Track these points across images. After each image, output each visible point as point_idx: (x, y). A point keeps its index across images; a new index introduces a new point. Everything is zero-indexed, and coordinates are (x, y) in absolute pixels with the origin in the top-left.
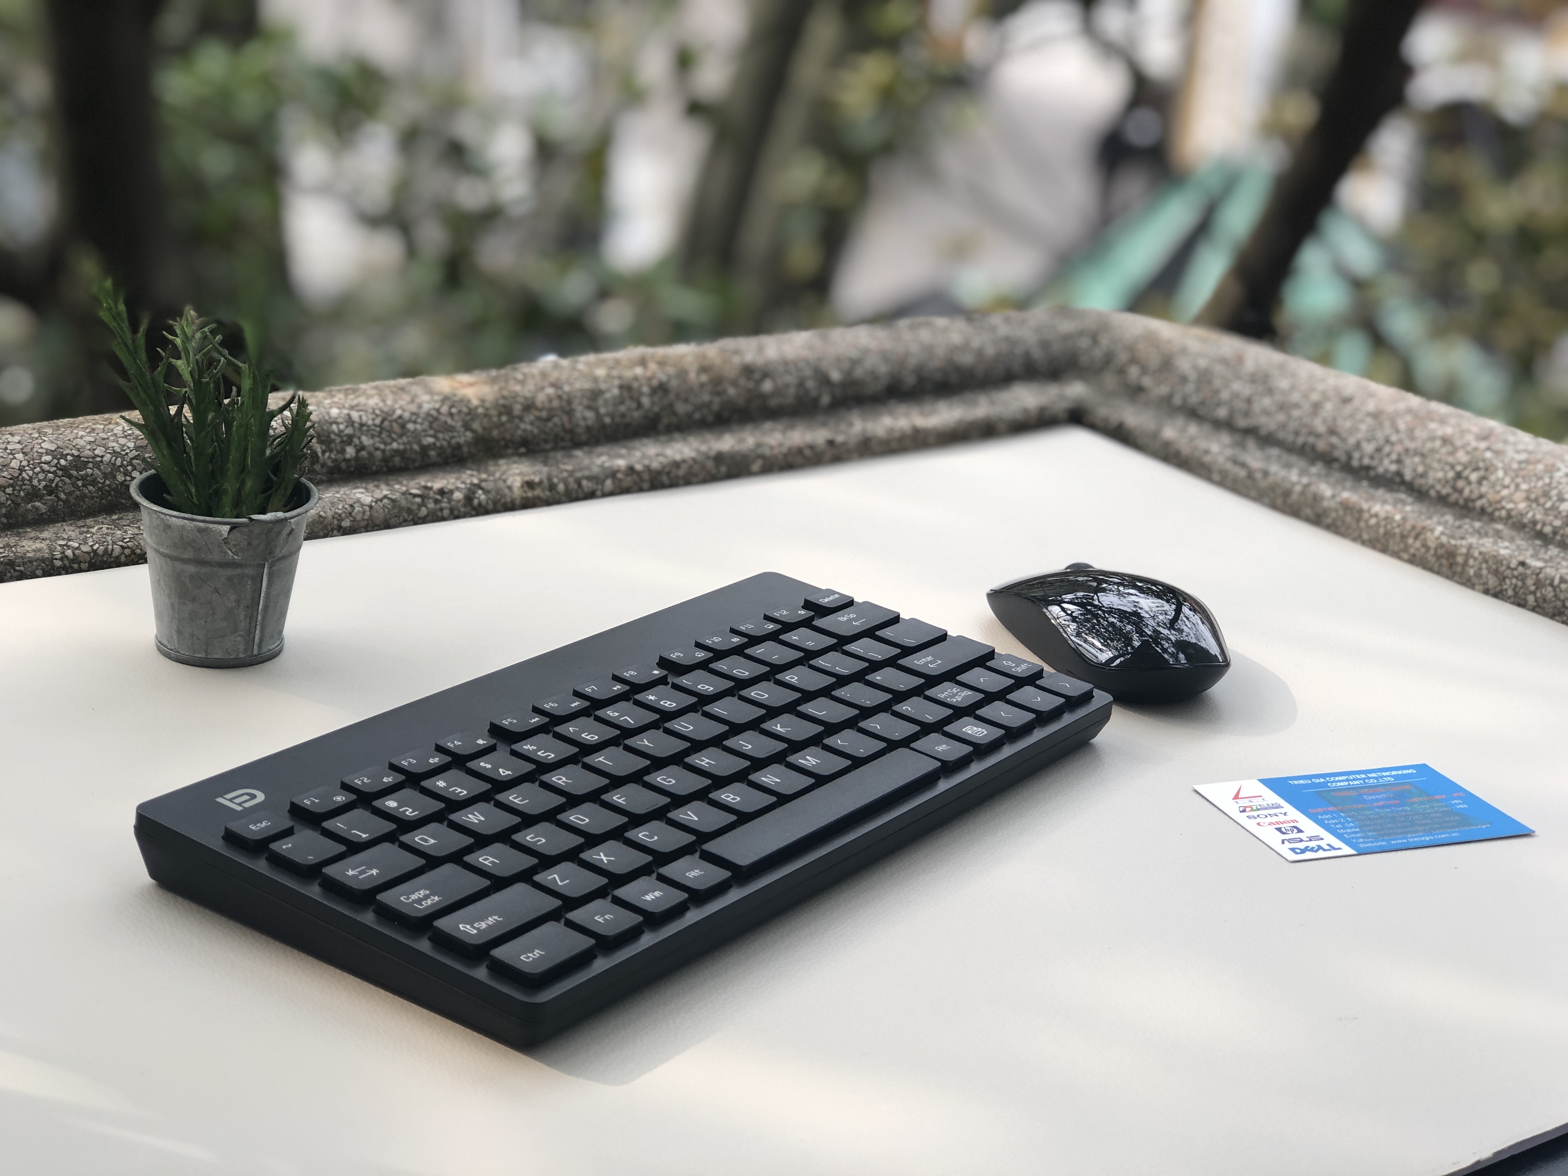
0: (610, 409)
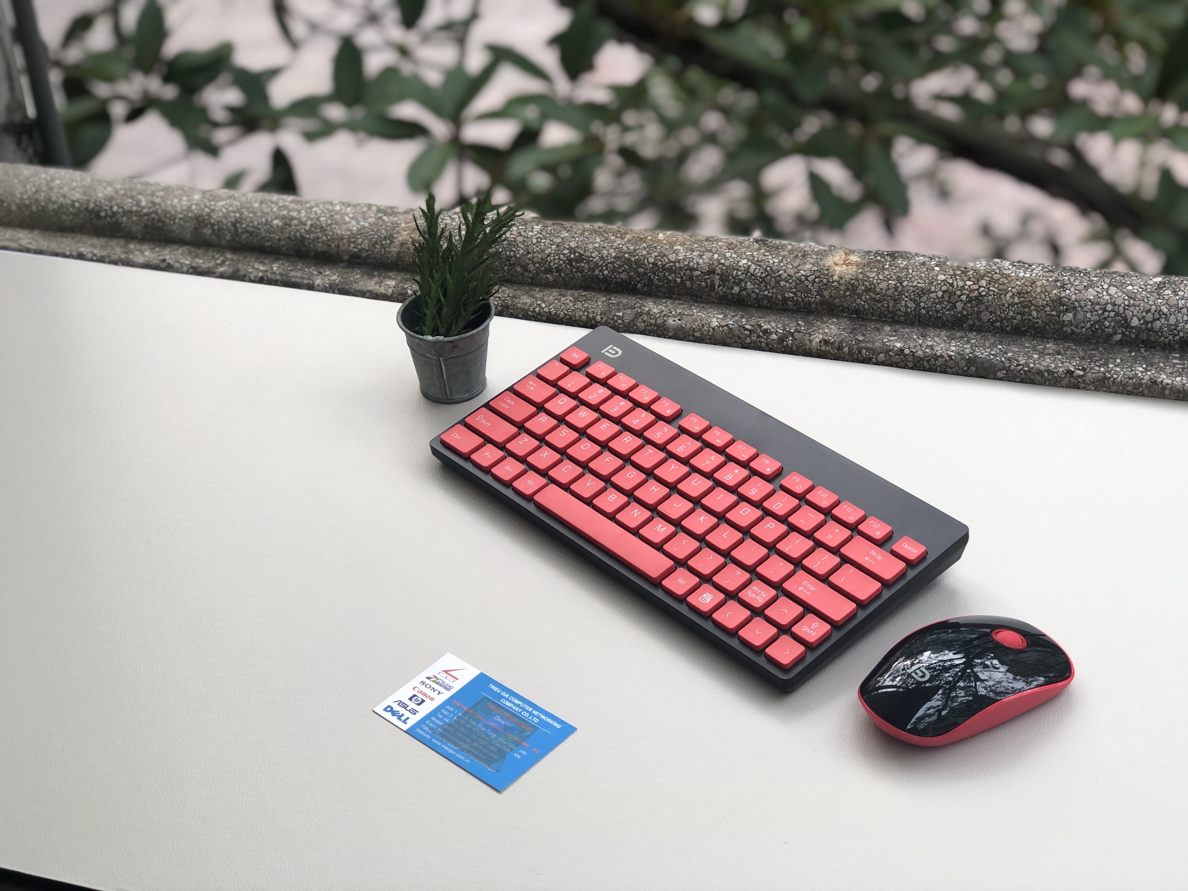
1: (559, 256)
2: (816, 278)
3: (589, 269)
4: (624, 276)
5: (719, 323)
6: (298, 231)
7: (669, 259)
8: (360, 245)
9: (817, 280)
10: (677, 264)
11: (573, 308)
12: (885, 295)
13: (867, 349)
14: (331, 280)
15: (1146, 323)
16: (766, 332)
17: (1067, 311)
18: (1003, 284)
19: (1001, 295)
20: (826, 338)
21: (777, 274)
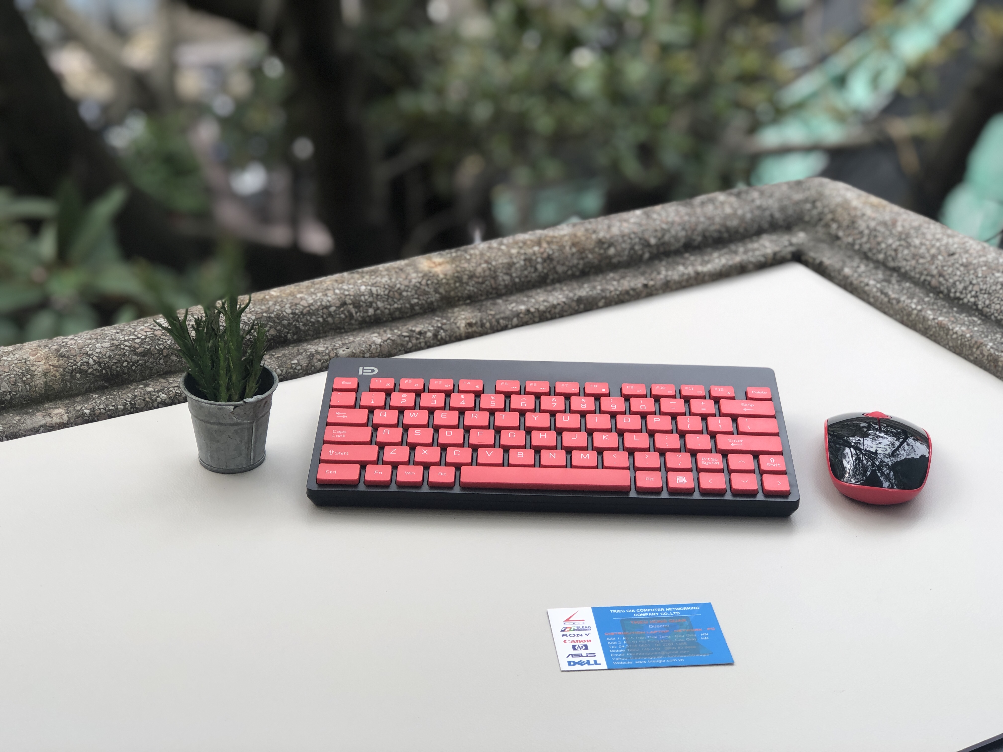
0: (519, 273)
2: (427, 281)
4: (273, 332)
5: (381, 340)
7: (303, 306)
10: (312, 307)
12: (485, 277)
13: (503, 318)
15: (659, 239)
16: (420, 333)
17: (609, 247)
19: (562, 250)
20: (468, 321)
21: (396, 289)
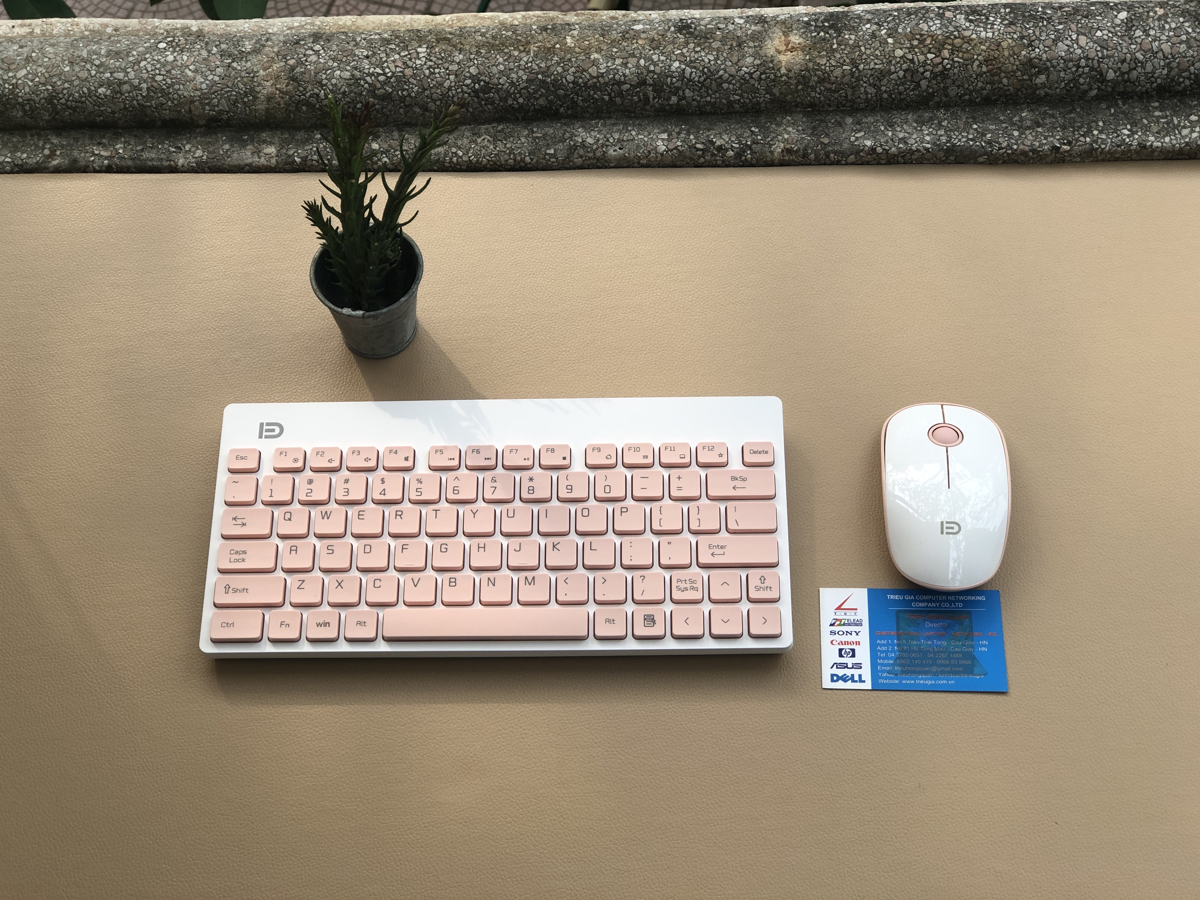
0: (891, 87)
1: (462, 88)
2: (761, 74)
3: (501, 99)
4: (542, 101)
5: (667, 146)
6: (133, 99)
7: (590, 75)
8: (217, 106)
9: (763, 76)
10: (600, 79)
11: (496, 152)
12: (842, 83)
13: (835, 153)
14: (196, 158)
15: (1122, 74)
16: (720, 148)
17: (1039, 72)
18: (968, 51)
19: (967, 65)
20: (788, 146)
21: (716, 76)
